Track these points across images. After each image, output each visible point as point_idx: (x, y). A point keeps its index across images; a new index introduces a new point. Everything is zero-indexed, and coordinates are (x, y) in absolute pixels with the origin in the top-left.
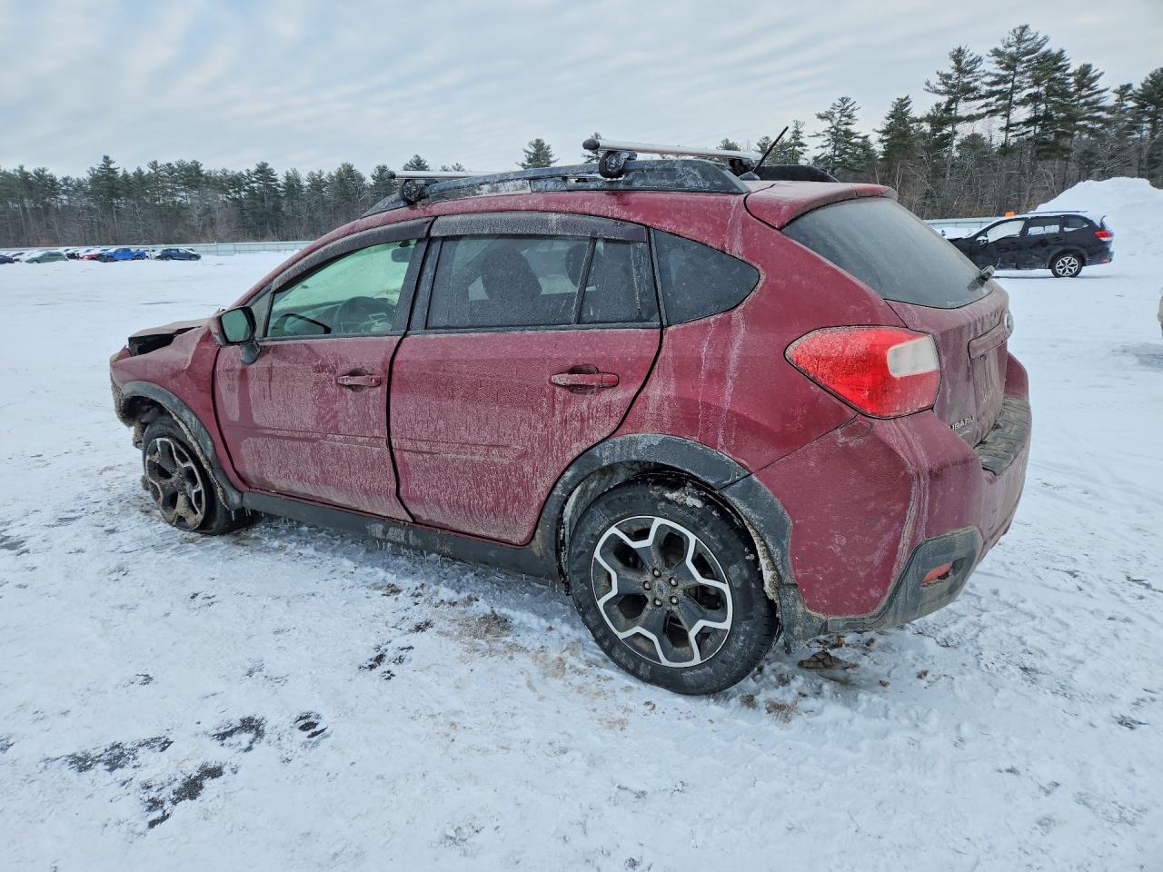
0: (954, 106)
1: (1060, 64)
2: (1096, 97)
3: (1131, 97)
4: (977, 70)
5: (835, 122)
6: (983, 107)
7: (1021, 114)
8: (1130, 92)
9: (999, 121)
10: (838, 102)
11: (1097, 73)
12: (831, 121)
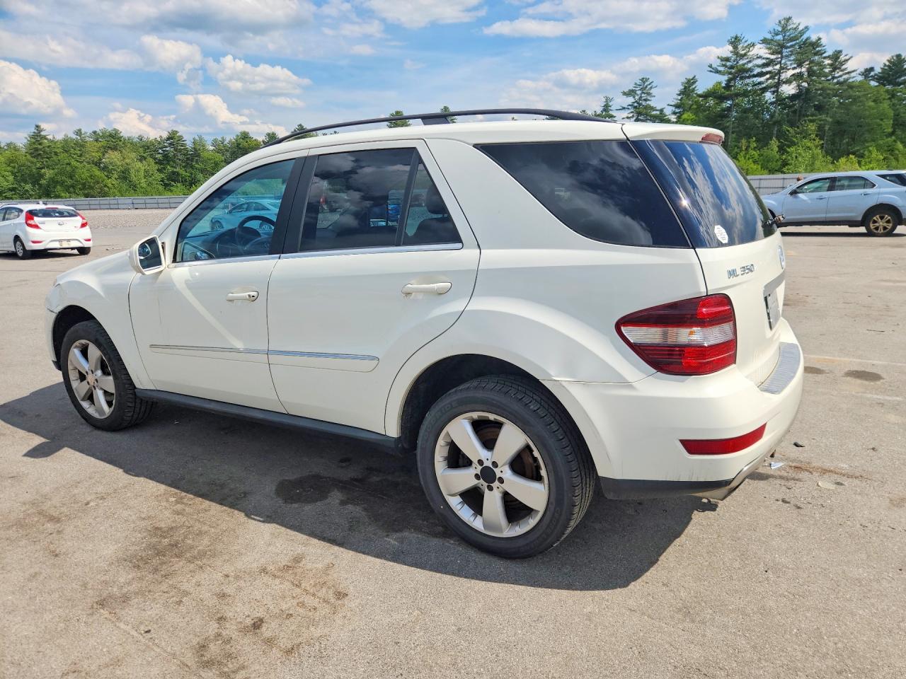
0: (732, 84)
1: (817, 49)
2: (846, 77)
3: (873, 78)
4: (748, 54)
5: (637, 97)
8: (872, 74)
9: (770, 96)
10: (639, 82)
11: (847, 58)
12: (634, 97)
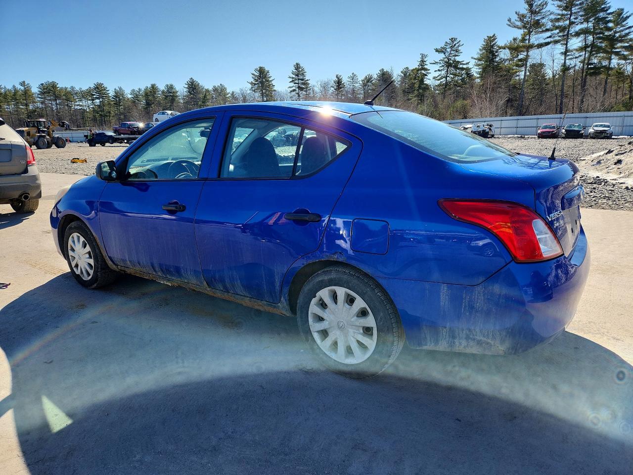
0: (527, 37)
1: (603, 6)
2: (627, 31)
4: (543, 11)
5: (447, 54)
6: (548, 38)
7: (576, 43)
9: (560, 48)
10: (449, 41)
11: (628, 14)
12: (445, 53)
